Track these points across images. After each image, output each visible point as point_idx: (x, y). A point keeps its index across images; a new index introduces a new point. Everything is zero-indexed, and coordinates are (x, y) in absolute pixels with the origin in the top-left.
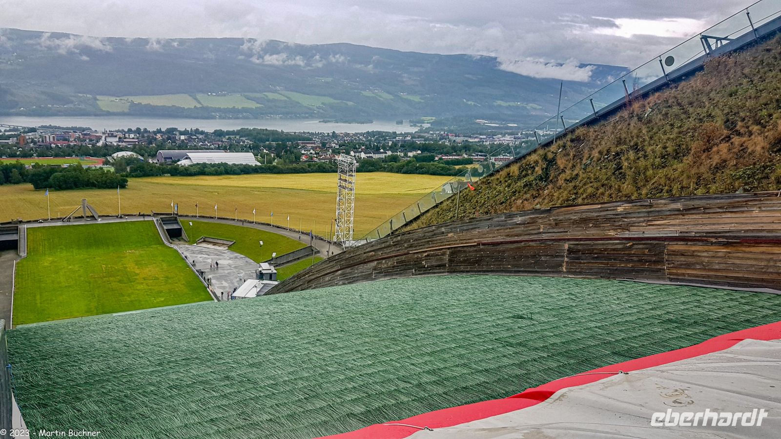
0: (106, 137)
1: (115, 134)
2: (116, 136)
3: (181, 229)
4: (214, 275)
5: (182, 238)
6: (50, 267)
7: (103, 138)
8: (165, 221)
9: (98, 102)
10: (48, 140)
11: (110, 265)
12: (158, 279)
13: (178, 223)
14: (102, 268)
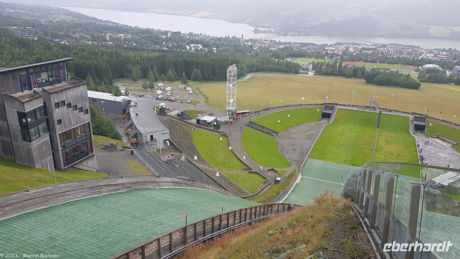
0: (426, 53)
1: (433, 51)
2: (433, 53)
3: (425, 126)
4: (430, 162)
5: (424, 132)
6: (340, 131)
7: (424, 54)
8: (416, 119)
9: (429, 30)
10: (390, 53)
11: (371, 138)
12: (393, 154)
13: (425, 121)
14: (366, 139)
